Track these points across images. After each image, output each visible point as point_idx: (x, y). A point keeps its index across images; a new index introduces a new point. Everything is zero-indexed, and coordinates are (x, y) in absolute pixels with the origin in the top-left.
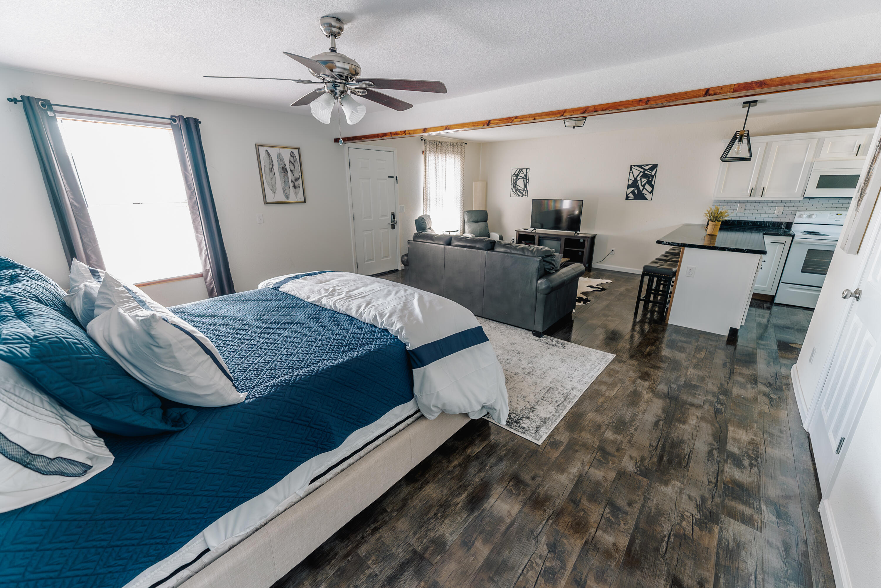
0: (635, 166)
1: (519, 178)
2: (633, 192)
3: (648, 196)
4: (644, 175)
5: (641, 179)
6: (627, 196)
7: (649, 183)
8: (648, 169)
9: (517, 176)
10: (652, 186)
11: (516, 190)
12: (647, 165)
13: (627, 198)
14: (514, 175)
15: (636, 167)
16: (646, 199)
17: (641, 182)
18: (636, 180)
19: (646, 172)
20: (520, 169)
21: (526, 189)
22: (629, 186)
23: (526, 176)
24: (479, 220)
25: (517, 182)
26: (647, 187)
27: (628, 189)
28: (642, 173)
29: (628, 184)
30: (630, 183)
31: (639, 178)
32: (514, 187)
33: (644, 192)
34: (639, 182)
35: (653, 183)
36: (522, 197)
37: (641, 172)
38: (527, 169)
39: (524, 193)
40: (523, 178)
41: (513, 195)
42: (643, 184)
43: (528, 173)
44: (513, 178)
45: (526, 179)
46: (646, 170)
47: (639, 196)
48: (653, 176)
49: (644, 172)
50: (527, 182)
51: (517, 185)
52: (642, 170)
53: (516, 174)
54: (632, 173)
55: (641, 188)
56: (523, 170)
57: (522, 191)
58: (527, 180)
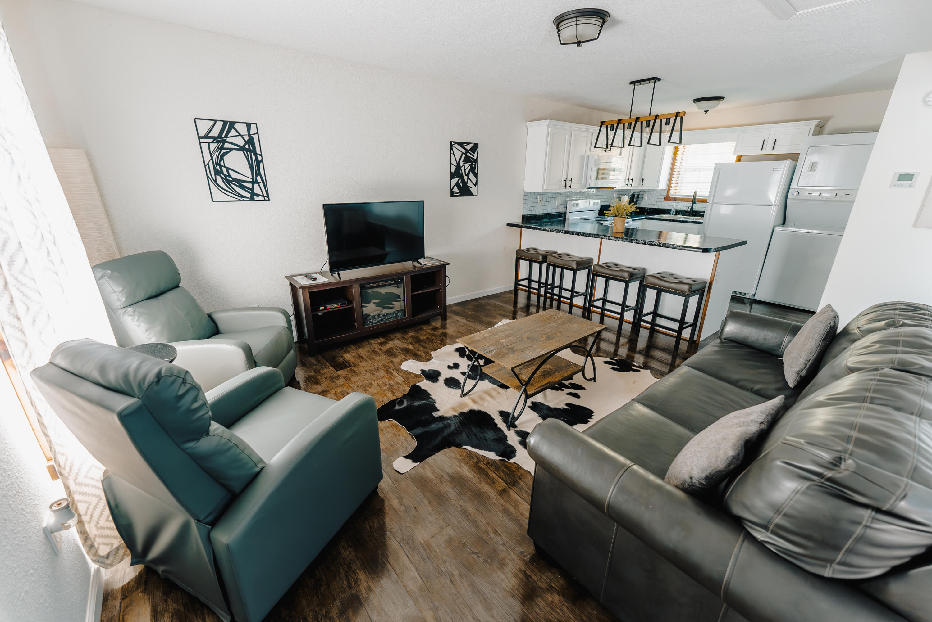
0: (455, 143)
1: (231, 149)
2: (457, 184)
3: (473, 190)
4: (467, 159)
5: (464, 165)
6: (452, 190)
7: (473, 170)
8: (470, 150)
9: (220, 140)
10: (476, 175)
11: (225, 180)
12: (468, 144)
13: (452, 194)
14: (206, 137)
15: (456, 146)
16: (472, 195)
17: (465, 170)
18: (458, 167)
19: (468, 154)
20: (225, 123)
21: (259, 179)
22: (453, 176)
23: (251, 141)
24: (163, 287)
25: (225, 158)
26: (471, 176)
27: (451, 179)
28: (464, 156)
29: (451, 172)
30: (453, 171)
31: (461, 163)
32: (217, 173)
33: (470, 184)
34: (463, 169)
35: (476, 171)
36: (252, 199)
37: (463, 153)
38: (249, 125)
39: (257, 190)
40: (242, 148)
41: (218, 195)
42: (467, 171)
43: (255, 137)
44: (205, 147)
45: (254, 151)
46: (467, 151)
47: (465, 191)
48: (475, 161)
49: (466, 154)
50: (258, 162)
51: (228, 169)
52: (464, 151)
53: (215, 133)
54: (454, 154)
55: (466, 178)
56: (236, 126)
57: (250, 186)
58: (256, 154)
